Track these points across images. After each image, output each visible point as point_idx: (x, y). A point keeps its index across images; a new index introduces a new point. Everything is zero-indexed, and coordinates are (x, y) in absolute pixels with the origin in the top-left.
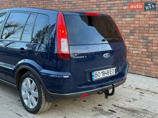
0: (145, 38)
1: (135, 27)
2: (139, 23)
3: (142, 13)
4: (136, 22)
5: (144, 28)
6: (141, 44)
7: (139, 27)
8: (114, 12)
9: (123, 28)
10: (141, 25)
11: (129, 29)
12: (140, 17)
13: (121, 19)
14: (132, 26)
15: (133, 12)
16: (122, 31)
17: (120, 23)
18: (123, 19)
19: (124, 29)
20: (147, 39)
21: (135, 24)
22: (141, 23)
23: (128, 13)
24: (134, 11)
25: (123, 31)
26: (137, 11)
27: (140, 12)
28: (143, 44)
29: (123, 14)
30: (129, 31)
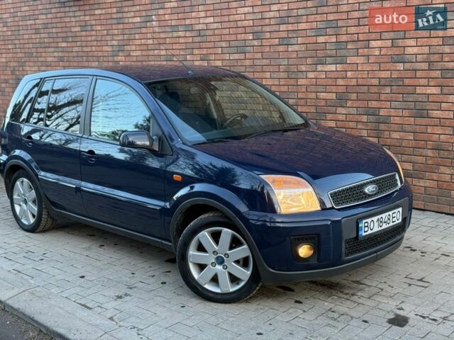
0: (373, 113)
1: (347, 86)
2: (355, 76)
3: (360, 51)
4: (349, 74)
5: (368, 89)
6: (364, 127)
7: (357, 85)
8: (297, 51)
9: (319, 90)
10: (360, 82)
11: (334, 91)
12: (358, 62)
13: (313, 67)
14: (340, 84)
15: (341, 49)
16: (319, 97)
17: (311, 77)
18: (320, 68)
19: (322, 90)
20: (377, 113)
21: (346, 78)
22: (360, 76)
23: (328, 52)
24: (343, 47)
25: (321, 97)
26: (349, 47)
27: (356, 50)
28: (368, 126)
29: (318, 55)
30: (334, 96)
